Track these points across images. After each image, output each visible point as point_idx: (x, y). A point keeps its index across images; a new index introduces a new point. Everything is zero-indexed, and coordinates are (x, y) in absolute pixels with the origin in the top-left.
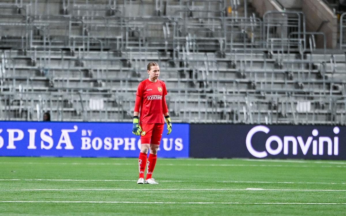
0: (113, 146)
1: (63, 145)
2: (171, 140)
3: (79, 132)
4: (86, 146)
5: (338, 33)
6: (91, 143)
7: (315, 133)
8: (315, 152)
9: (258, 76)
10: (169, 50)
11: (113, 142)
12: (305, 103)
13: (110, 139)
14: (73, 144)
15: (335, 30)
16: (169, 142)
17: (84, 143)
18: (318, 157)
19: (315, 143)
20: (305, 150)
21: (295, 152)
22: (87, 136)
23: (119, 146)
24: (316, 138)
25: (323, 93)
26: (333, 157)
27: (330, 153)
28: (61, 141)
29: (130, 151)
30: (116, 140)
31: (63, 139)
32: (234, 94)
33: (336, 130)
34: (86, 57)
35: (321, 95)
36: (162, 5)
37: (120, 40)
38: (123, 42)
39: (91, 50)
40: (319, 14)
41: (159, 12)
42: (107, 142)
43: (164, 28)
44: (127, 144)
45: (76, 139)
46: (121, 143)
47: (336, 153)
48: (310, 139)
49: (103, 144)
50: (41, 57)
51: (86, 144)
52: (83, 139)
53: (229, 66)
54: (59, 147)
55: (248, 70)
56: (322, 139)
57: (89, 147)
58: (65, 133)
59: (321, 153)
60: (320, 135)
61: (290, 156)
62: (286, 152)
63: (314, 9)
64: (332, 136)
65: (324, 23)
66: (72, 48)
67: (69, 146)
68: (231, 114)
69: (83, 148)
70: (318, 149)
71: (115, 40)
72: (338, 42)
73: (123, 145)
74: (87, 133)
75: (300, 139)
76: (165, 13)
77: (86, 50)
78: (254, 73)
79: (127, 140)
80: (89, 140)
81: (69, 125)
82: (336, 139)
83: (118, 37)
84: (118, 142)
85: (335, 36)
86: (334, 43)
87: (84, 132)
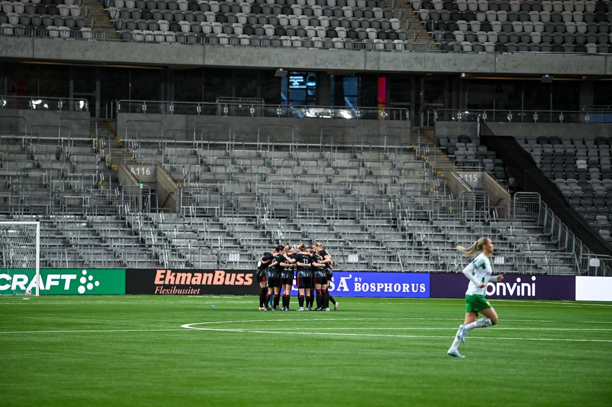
0: (377, 289)
1: (342, 288)
2: (417, 285)
3: (353, 278)
4: (358, 289)
5: (512, 207)
6: (361, 287)
7: (519, 280)
8: (518, 294)
9: (459, 238)
10: (393, 219)
11: (376, 286)
12: (500, 258)
13: (374, 284)
14: (349, 288)
15: (509, 204)
16: (415, 286)
17: (356, 287)
18: (521, 298)
19: (519, 287)
20: (511, 292)
21: (504, 294)
22: (358, 282)
23: (380, 289)
24: (519, 284)
25: (507, 251)
26: (531, 298)
27: (529, 294)
28: (340, 285)
29: (388, 292)
30: (378, 285)
31: (342, 284)
32: (445, 251)
33: (534, 278)
34: (336, 224)
35: (506, 252)
36: (383, 187)
37: (359, 211)
38: (360, 213)
39: (340, 219)
40: (496, 193)
41: (382, 191)
42: (373, 286)
43: (389, 203)
44: (386, 287)
45: (350, 284)
46: (382, 287)
47: (534, 294)
48: (515, 285)
49: (370, 287)
50: (305, 224)
51: (358, 287)
52: (356, 284)
53: (436, 231)
54: (339, 290)
55: (451, 233)
56: (523, 285)
57: (360, 289)
58: (343, 279)
59: (523, 294)
60: (522, 282)
61: (501, 296)
62: (498, 294)
63: (492, 189)
64: (531, 282)
65: (500, 200)
66: (325, 217)
67: (346, 289)
68: (444, 265)
69: (356, 290)
70: (521, 292)
71: (355, 211)
72: (512, 213)
73: (384, 288)
74: (359, 280)
75: (508, 284)
76: (385, 192)
77: (336, 219)
78: (456, 235)
79: (386, 284)
80: (360, 284)
81: (346, 273)
82: (534, 285)
83: (357, 210)
84: (380, 286)
85: (509, 209)
86: (509, 214)
87: (356, 279)
